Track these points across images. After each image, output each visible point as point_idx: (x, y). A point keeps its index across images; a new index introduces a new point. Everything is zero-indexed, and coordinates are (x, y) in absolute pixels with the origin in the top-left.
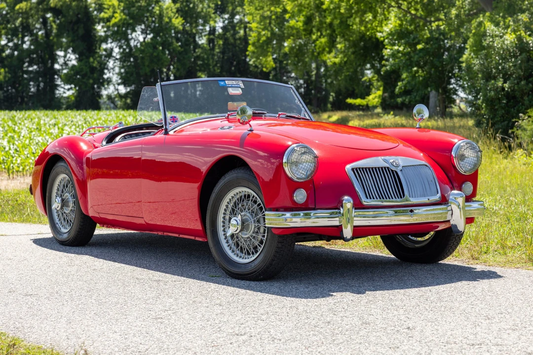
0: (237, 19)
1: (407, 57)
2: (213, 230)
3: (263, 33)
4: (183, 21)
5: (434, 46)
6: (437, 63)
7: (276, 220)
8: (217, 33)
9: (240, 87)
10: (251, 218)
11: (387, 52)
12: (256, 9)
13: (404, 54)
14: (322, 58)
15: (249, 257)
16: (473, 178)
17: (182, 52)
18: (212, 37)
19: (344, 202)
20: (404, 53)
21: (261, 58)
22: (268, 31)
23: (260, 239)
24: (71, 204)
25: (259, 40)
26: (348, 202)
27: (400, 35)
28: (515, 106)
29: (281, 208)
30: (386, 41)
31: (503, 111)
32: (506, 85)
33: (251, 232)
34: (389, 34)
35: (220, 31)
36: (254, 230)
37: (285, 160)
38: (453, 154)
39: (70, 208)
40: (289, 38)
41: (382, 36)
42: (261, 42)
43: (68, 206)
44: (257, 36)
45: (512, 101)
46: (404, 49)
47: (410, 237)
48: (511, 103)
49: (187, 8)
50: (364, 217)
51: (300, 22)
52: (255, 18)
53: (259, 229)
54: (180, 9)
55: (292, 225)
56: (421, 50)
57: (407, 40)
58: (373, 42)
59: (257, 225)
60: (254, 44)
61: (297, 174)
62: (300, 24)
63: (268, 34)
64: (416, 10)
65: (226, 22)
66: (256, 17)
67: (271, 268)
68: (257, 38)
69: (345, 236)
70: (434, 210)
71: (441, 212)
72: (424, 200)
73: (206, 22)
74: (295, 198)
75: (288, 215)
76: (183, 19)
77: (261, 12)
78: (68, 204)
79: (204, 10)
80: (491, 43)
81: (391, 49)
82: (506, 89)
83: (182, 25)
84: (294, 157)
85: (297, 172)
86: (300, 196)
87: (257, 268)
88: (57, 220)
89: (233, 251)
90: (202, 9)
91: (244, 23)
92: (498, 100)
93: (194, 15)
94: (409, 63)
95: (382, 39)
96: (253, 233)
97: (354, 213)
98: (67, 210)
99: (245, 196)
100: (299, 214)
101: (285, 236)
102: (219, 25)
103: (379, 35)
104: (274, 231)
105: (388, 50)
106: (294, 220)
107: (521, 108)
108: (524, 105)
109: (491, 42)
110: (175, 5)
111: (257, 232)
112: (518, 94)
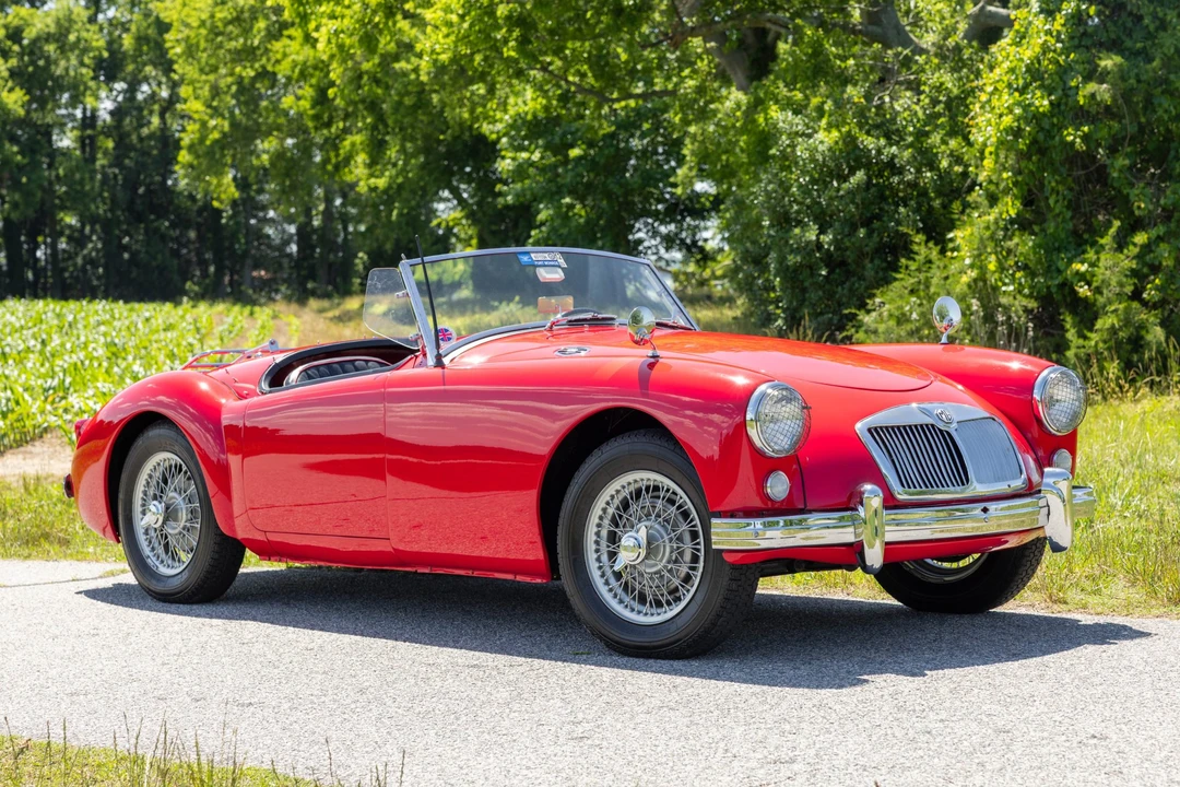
0: (143, 92)
1: (549, 175)
2: (575, 560)
3: (212, 123)
4: (27, 98)
5: (606, 152)
6: (615, 189)
7: (732, 535)
8: (100, 123)
9: (559, 267)
10: (665, 535)
11: (505, 165)
12: (202, 71)
13: (542, 170)
14: (344, 178)
15: (659, 611)
16: (1069, 442)
17: (24, 166)
18: (89, 132)
19: (866, 495)
20: (540, 166)
21: (207, 178)
22: (224, 118)
23: (683, 575)
24: (183, 516)
25: (202, 140)
26: (872, 495)
27: (533, 129)
28: (844, 283)
29: (738, 510)
30: (504, 140)
31: (821, 293)
32: (827, 238)
33: (664, 561)
34: (512, 126)
35: (108, 118)
36: (671, 556)
37: (749, 416)
38: (1037, 396)
39: (182, 524)
40: (271, 134)
41: (496, 129)
42: (208, 143)
43: (176, 520)
44: (199, 130)
45: (837, 271)
46: (542, 158)
47: (929, 561)
48: (836, 276)
49: (31, 69)
50: (897, 525)
51: (306, 99)
52: (199, 92)
53: (681, 554)
54: (17, 70)
55: (764, 544)
56: (579, 158)
57: (550, 138)
58: (465, 144)
59: (675, 546)
60: (191, 148)
61: (776, 443)
62: (305, 104)
63: (223, 126)
64: (583, 75)
65: (120, 98)
66: (201, 88)
67: (713, 632)
68: (197, 135)
69: (868, 563)
70: (1009, 508)
71: (1030, 509)
72: (1001, 487)
73: (75, 100)
74: (769, 490)
75: (758, 523)
76: (25, 95)
77: (212, 77)
78: (177, 516)
79: (72, 73)
80: (789, 150)
81: (514, 159)
82: (826, 247)
83: (23, 106)
84: (767, 409)
85: (775, 439)
86: (778, 486)
87: (683, 634)
88: (147, 551)
89: (621, 602)
90: (67, 69)
91: (159, 100)
92: (808, 270)
93: (50, 83)
94: (554, 189)
95: (494, 136)
96: (669, 562)
97: (887, 515)
98: (173, 530)
99: (648, 488)
100: (778, 523)
101: (744, 567)
102: (105, 106)
103: (486, 128)
104: (728, 558)
105: (508, 161)
106: (769, 534)
107: (857, 285)
108: (864, 280)
109: (788, 146)
110: (6, 61)
111: (676, 561)
112: (850, 256)
